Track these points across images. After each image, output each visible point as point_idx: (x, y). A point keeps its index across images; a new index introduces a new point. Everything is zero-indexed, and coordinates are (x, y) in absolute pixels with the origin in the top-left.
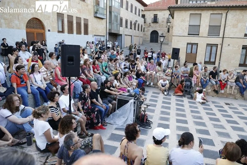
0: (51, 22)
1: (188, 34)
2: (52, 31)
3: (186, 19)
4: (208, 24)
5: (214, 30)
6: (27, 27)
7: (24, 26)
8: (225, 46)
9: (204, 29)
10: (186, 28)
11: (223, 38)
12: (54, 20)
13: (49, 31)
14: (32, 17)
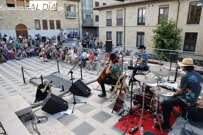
0: (31, 25)
1: (107, 26)
2: (32, 29)
3: (104, 16)
4: (116, 18)
5: (120, 22)
6: (16, 29)
7: (14, 28)
8: (127, 33)
9: (114, 22)
10: (105, 21)
11: (125, 27)
12: (32, 24)
13: (30, 29)
14: (19, 24)
